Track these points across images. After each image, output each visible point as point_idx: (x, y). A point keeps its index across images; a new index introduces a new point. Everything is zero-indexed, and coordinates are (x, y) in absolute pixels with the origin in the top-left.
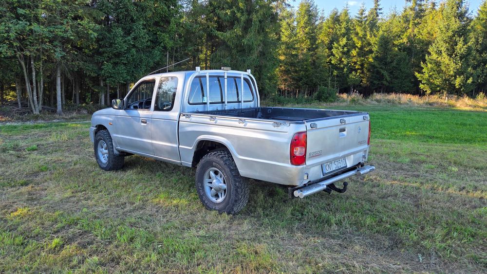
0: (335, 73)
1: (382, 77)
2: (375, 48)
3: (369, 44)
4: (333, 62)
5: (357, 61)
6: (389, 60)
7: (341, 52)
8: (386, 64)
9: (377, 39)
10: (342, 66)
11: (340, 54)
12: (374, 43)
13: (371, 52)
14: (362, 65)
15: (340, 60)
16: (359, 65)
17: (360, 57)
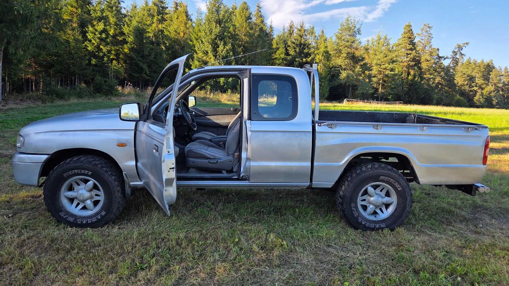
0: (94, 61)
1: (141, 70)
2: (131, 39)
3: (123, 34)
4: (89, 48)
5: (112, 50)
6: (146, 53)
7: (98, 38)
8: (143, 57)
9: (131, 29)
10: (101, 54)
11: (98, 40)
12: (128, 33)
13: (126, 42)
14: (117, 55)
15: (98, 47)
16: (114, 55)
17: (114, 46)
